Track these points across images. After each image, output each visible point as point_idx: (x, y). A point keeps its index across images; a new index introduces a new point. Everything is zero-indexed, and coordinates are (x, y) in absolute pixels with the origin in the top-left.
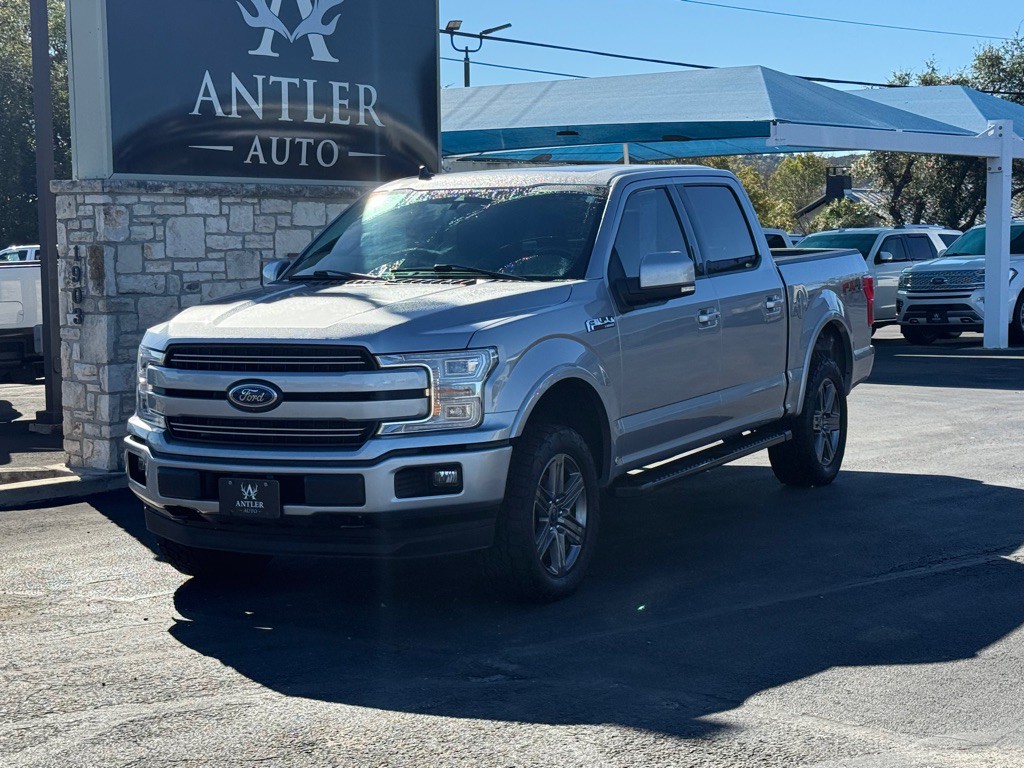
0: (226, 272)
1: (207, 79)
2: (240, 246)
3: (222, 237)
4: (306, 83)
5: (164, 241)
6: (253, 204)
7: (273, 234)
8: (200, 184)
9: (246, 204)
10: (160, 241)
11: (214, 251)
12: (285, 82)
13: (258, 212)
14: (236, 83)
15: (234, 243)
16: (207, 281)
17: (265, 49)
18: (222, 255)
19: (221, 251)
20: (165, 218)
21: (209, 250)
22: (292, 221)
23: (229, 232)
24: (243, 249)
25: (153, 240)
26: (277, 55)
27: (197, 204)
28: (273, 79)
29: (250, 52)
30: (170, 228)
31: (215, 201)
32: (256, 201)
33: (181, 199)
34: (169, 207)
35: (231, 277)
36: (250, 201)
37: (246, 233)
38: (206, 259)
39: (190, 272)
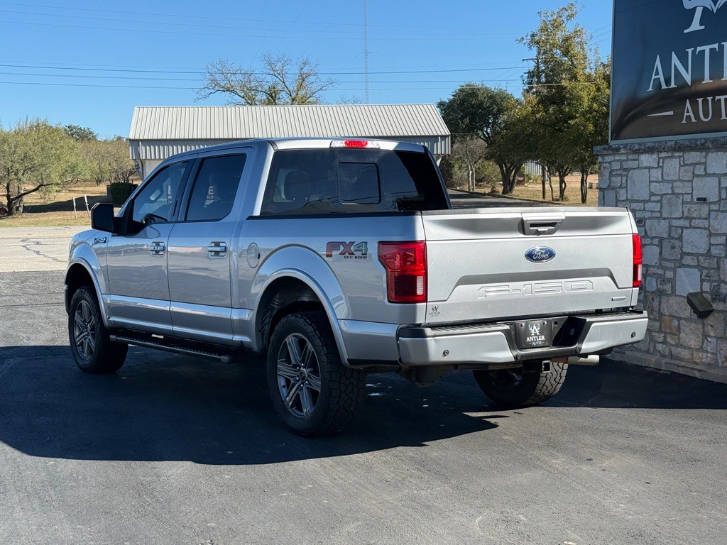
0: (660, 212)
1: (658, 62)
2: (670, 192)
3: (658, 184)
4: (723, 45)
5: (626, 187)
6: (680, 156)
7: (691, 181)
8: (640, 144)
9: (675, 157)
10: (624, 188)
11: (655, 195)
12: (707, 48)
13: (682, 164)
14: (675, 60)
15: (666, 189)
16: (649, 218)
17: (696, 26)
18: (659, 198)
19: (658, 195)
20: (628, 170)
21: (652, 194)
22: (705, 169)
23: (663, 181)
24: (673, 193)
25: (621, 187)
26: (703, 27)
27: (646, 159)
28: (699, 49)
29: (685, 31)
30: (630, 178)
31: (655, 156)
32: (681, 154)
33: (636, 156)
34: (630, 162)
35: (664, 216)
36: (677, 154)
37: (674, 181)
38: (649, 201)
39: (640, 210)
